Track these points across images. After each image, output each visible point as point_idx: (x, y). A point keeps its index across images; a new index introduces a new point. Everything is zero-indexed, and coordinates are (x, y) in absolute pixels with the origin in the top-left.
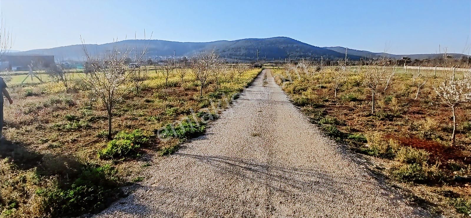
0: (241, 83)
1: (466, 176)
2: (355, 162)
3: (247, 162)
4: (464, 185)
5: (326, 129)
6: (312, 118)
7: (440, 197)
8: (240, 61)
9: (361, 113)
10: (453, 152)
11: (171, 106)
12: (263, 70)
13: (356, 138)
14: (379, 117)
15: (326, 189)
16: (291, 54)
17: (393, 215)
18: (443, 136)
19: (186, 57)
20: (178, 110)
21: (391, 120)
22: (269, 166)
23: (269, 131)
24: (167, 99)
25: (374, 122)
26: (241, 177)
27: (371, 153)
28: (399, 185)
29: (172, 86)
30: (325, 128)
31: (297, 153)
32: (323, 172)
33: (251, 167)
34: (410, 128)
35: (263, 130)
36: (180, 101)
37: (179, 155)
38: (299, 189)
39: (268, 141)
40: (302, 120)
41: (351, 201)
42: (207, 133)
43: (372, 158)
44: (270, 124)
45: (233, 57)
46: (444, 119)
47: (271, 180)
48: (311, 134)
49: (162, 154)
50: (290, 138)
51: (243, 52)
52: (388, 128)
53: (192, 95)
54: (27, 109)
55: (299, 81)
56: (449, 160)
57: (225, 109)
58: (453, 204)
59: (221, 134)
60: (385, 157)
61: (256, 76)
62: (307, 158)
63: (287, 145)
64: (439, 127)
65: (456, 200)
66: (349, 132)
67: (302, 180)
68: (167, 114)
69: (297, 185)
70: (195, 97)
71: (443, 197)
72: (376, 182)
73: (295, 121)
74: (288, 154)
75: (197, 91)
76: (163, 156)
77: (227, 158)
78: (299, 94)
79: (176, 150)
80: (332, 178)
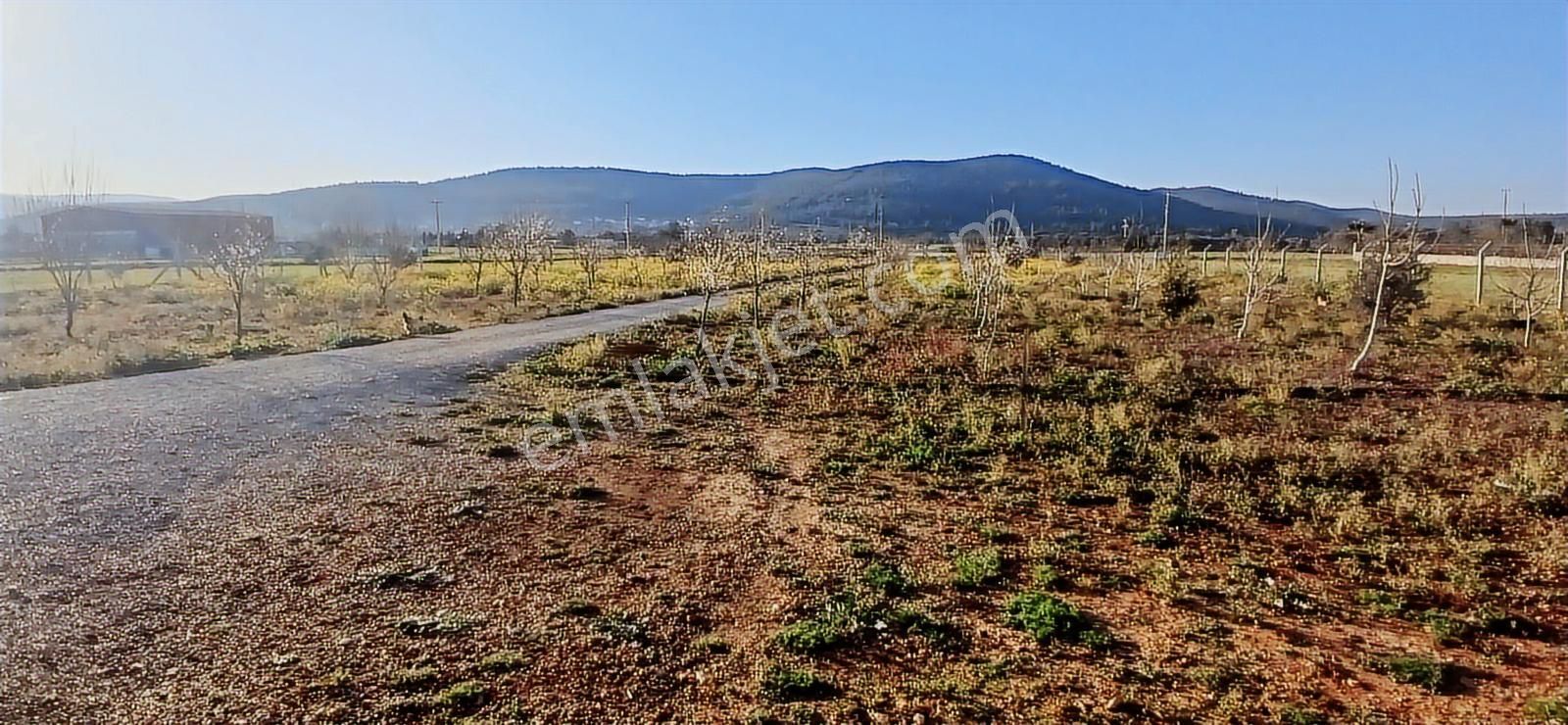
45: (842, 222)
51: (876, 204)
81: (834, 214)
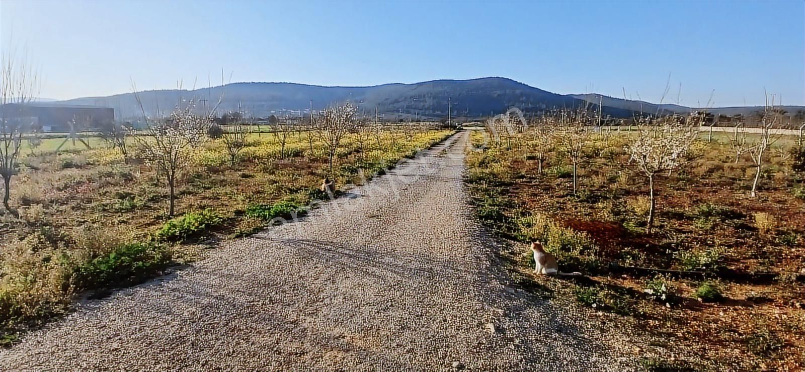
4: (621, 276)
8: (424, 117)
12: (457, 133)
16: (511, 106)
27: (521, 238)
29: (291, 155)
30: (481, 210)
37: (256, 238)
45: (412, 111)
49: (234, 236)
51: (429, 102)
53: (317, 168)
54: (62, 184)
61: (437, 142)
70: (319, 171)
76: (234, 239)
78: (487, 167)
79: (255, 233)
81: (408, 107)
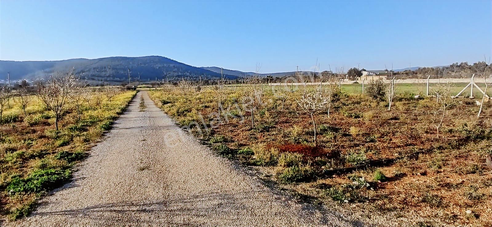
0: (112, 109)
1: (332, 169)
2: (248, 175)
3: (139, 204)
4: (332, 176)
5: (217, 149)
6: (202, 140)
7: (317, 190)
8: (106, 83)
9: (244, 128)
10: (318, 151)
11: (13, 150)
12: (138, 93)
13: (244, 152)
14: (259, 129)
15: (230, 208)
16: (168, 74)
17: (288, 215)
18: (307, 139)
19: (27, 81)
20: (25, 154)
21: (268, 131)
22: (167, 201)
23: (158, 161)
24: (4, 140)
25: (255, 134)
26: (135, 224)
27: (259, 163)
28: (285, 187)
29: (9, 122)
30: (216, 147)
31: (195, 179)
32: (223, 192)
33: (145, 208)
34: (283, 135)
35: (152, 161)
36: (25, 140)
37: (40, 215)
38: (204, 217)
39: (160, 173)
40: (192, 142)
41: (254, 214)
42: (74, 178)
43: (261, 168)
44: (159, 153)
45: (96, 78)
46: (305, 125)
47: (172, 216)
48: (205, 156)
49: (14, 218)
50: (184, 164)
51: (109, 72)
52: (267, 139)
53: (43, 131)
55: (181, 102)
56: (317, 158)
57: (96, 144)
58: (329, 193)
59: (96, 176)
60: (270, 165)
61: (130, 99)
62: (206, 182)
63: (183, 172)
64: (303, 132)
65: (330, 190)
66: (237, 148)
67: (205, 206)
68: (9, 161)
69: (201, 213)
70: (48, 134)
71: (319, 190)
72: (269, 189)
73: (185, 145)
74: (185, 182)
75: (49, 125)
76: (16, 220)
77: (111, 205)
78: (184, 115)
79: (34, 209)
80: (233, 195)
81: (92, 76)
